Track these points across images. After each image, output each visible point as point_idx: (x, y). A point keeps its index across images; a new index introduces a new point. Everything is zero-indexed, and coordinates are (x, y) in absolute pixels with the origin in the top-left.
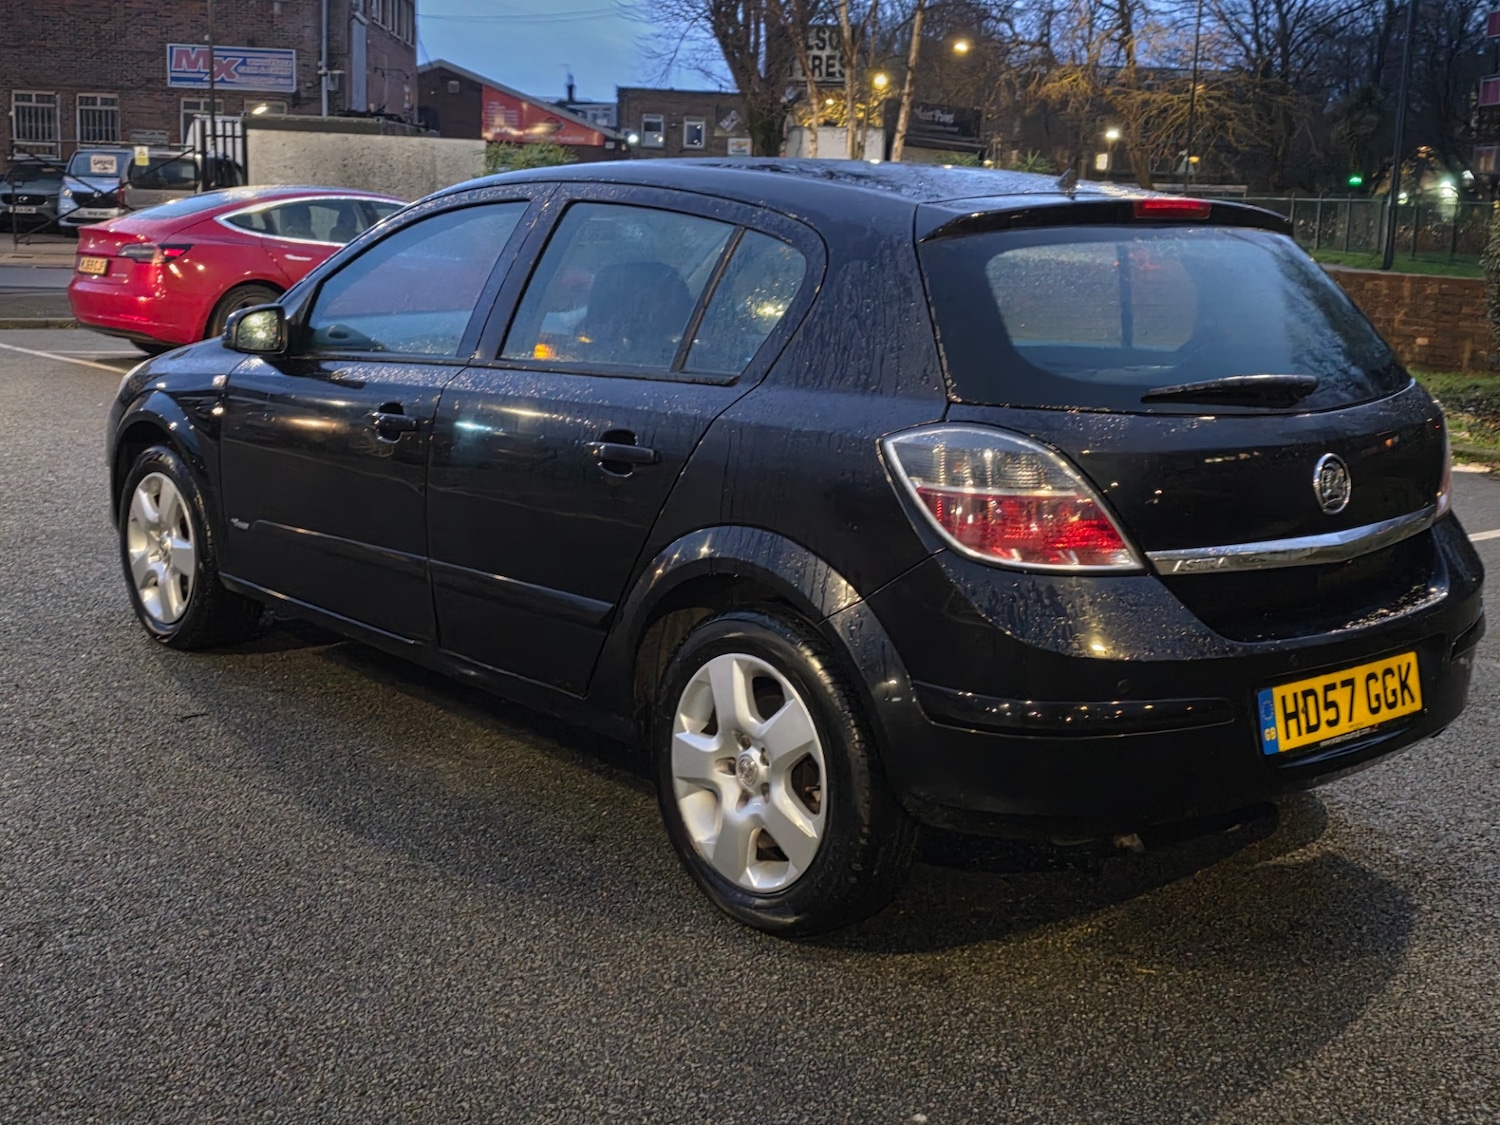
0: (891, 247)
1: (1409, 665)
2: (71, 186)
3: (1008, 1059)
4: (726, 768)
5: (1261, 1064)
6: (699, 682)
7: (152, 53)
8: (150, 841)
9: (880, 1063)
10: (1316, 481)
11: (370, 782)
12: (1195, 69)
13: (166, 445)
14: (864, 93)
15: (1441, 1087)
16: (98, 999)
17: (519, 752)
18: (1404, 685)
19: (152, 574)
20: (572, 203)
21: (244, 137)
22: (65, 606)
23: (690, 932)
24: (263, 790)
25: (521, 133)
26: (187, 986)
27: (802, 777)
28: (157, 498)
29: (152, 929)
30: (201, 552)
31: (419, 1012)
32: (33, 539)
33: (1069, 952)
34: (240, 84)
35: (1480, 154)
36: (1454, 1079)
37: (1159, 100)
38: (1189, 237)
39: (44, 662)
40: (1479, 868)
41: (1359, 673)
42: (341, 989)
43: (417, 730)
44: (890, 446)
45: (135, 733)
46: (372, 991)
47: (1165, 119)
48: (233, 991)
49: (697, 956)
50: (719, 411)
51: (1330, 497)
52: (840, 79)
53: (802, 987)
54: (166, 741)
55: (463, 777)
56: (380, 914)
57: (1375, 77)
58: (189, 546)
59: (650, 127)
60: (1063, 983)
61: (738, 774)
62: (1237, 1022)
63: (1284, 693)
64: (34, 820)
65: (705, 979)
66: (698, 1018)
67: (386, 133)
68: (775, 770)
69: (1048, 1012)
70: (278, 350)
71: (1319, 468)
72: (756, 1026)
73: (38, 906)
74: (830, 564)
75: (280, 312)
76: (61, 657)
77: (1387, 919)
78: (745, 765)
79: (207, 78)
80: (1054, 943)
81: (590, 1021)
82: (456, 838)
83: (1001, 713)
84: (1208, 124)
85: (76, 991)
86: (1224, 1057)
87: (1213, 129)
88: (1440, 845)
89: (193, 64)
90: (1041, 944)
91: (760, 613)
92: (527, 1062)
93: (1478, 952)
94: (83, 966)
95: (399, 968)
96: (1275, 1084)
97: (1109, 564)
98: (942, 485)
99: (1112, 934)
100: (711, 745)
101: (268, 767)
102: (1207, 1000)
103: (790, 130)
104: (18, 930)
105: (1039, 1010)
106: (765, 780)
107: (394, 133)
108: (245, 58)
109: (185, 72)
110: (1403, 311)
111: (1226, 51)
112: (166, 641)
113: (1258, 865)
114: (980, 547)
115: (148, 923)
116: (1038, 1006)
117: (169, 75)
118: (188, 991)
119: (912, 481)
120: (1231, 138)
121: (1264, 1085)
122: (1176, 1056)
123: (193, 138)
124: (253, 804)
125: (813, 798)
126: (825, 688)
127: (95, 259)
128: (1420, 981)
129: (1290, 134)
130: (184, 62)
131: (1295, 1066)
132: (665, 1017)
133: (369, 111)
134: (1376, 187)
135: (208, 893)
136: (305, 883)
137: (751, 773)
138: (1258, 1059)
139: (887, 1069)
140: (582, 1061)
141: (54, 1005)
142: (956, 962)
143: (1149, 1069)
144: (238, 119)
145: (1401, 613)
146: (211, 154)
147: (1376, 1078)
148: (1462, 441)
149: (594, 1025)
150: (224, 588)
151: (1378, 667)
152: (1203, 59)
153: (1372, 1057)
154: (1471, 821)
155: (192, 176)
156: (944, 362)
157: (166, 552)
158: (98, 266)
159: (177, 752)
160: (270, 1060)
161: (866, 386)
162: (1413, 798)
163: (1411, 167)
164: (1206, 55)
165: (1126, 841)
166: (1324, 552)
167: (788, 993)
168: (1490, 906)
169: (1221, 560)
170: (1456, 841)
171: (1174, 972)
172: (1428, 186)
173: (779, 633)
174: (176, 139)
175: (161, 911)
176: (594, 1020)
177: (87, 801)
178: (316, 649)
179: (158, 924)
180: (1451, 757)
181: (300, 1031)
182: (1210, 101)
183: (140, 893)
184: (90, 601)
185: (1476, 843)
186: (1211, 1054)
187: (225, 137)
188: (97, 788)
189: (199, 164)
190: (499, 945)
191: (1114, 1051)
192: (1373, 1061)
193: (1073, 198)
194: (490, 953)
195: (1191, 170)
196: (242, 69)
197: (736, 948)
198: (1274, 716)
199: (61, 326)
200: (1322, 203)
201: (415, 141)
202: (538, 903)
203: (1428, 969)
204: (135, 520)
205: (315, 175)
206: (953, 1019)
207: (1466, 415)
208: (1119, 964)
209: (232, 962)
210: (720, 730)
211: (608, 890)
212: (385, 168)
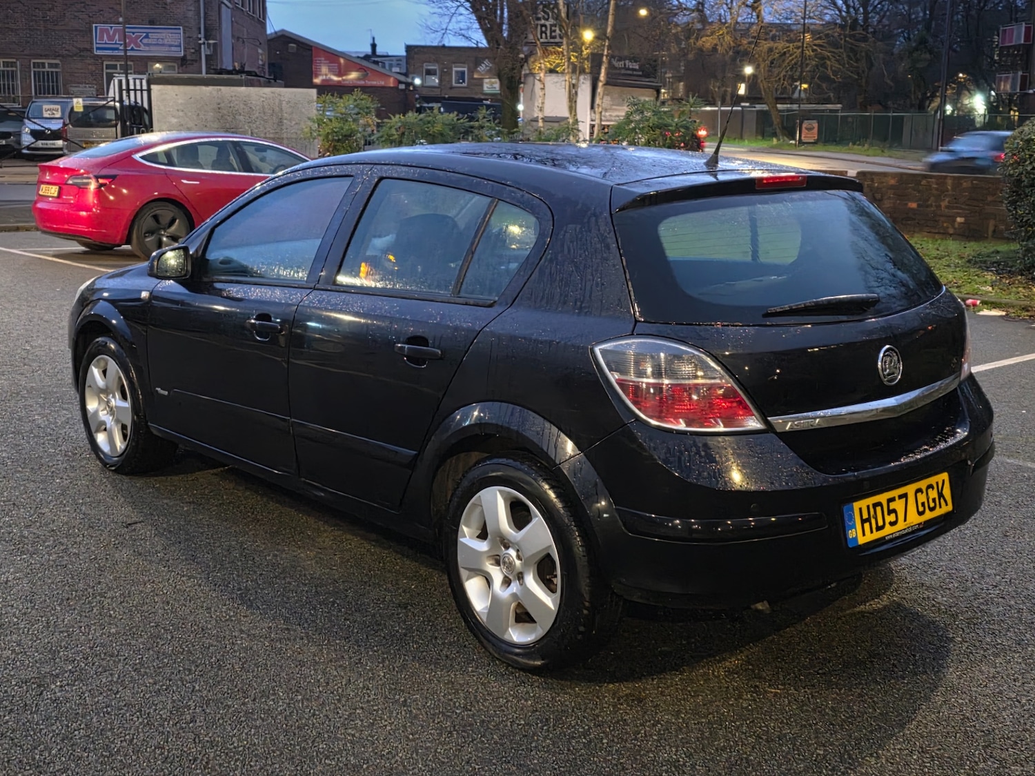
0: (595, 215)
1: (943, 481)
2: (29, 126)
3: (683, 756)
4: (493, 562)
5: (849, 754)
6: (474, 504)
7: (82, 31)
8: (110, 616)
9: (600, 761)
10: (880, 363)
11: (255, 569)
12: (804, 24)
13: (110, 337)
14: (577, 46)
15: (967, 767)
16: (82, 731)
17: (354, 544)
18: (941, 495)
19: (104, 423)
20: (381, 179)
21: (149, 91)
22: (43, 444)
23: (472, 671)
24: (183, 576)
25: (340, 79)
26: (140, 720)
27: (544, 570)
28: (104, 372)
29: (115, 680)
30: (135, 408)
31: (295, 734)
32: (18, 394)
33: (723, 679)
34: (144, 51)
35: (1000, 80)
36: (975, 762)
37: (780, 47)
38: (792, 200)
39: (31, 486)
40: (994, 610)
41: (910, 489)
42: (243, 719)
43: (285, 529)
44: (597, 350)
45: (96, 537)
46: (263, 720)
47: (784, 61)
48: (171, 723)
49: (478, 688)
50: (484, 325)
51: (889, 375)
52: (560, 40)
53: (548, 708)
54: (117, 542)
55: (317, 562)
56: (266, 664)
57: (928, 28)
58: (127, 405)
59: (429, 73)
60: (720, 701)
61: (502, 566)
62: (833, 725)
63: (861, 505)
64: (31, 603)
65: (483, 705)
66: (480, 733)
67: (247, 86)
68: (526, 564)
69: (709, 722)
70: (185, 275)
71: (881, 355)
72: (518, 738)
73: (38, 665)
74: (560, 429)
75: (186, 249)
76: (43, 482)
77: (933, 649)
78: (507, 560)
79: (121, 48)
80: (713, 671)
81: (408, 738)
82: (314, 608)
83: (675, 527)
84: (814, 63)
85: (68, 726)
86: (825, 751)
87: (817, 66)
88: (969, 593)
89: (111, 38)
90: (705, 673)
91: (515, 460)
92: (368, 768)
93: (992, 670)
94: (71, 708)
95: (281, 704)
96: (859, 768)
97: (743, 426)
98: (632, 377)
99: (751, 665)
100: (483, 546)
101: (186, 559)
102: (814, 710)
103: (526, 75)
104: (26, 682)
105: (704, 720)
106: (521, 570)
107: (252, 85)
108: (147, 33)
109: (106, 43)
110: (947, 200)
111: (826, 11)
112: (113, 468)
113: (848, 612)
114: (659, 418)
115: (111, 675)
116: (702, 718)
117: (95, 46)
118: (141, 723)
119: (612, 374)
120: (830, 72)
121: (851, 769)
122: (794, 750)
123: (113, 91)
124: (178, 587)
125: (552, 582)
126: (558, 511)
127: (51, 187)
128: (954, 692)
129: (870, 69)
130: (106, 37)
131: (871, 755)
132: (458, 733)
133: (234, 69)
134: (930, 103)
135: (151, 652)
136: (215, 643)
137: (510, 566)
138: (847, 752)
139: (604, 765)
140: (404, 766)
141: (53, 736)
142: (649, 687)
143: (776, 760)
144: (145, 77)
145: (938, 448)
146: (126, 103)
147: (924, 762)
148: (987, 292)
149: (411, 740)
150: (152, 433)
151: (923, 484)
152: (810, 18)
153: (922, 748)
154: (988, 576)
155: (113, 118)
156: (632, 293)
157: (111, 409)
158: (53, 191)
159: (124, 550)
160: (198, 771)
161: (581, 308)
162: (950, 560)
163: (954, 88)
164: (812, 15)
165: (759, 606)
166: (885, 410)
167: (538, 713)
168: (1000, 637)
169: (817, 420)
170: (979, 591)
171: (792, 691)
172: (966, 102)
173: (526, 473)
174: (101, 92)
175: (120, 666)
176: (411, 736)
177: (67, 588)
178: (215, 471)
179: (119, 676)
180: (976, 529)
181: (216, 750)
182: (815, 47)
183: (105, 654)
184: (60, 440)
185: (991, 592)
186: (816, 749)
187: (135, 90)
188: (72, 578)
189: (118, 109)
190: (346, 685)
191: (753, 748)
192: (923, 751)
193: (715, 176)
194: (340, 690)
195: (803, 95)
196: (145, 41)
197: (503, 682)
198: (855, 522)
199: (27, 230)
200: (893, 116)
201: (267, 90)
202: (371, 653)
203: (959, 684)
204: (90, 386)
205: (198, 115)
206: (648, 729)
207: (990, 273)
208: (756, 686)
209: (169, 702)
210: (489, 536)
211: (417, 642)
212: (247, 109)
